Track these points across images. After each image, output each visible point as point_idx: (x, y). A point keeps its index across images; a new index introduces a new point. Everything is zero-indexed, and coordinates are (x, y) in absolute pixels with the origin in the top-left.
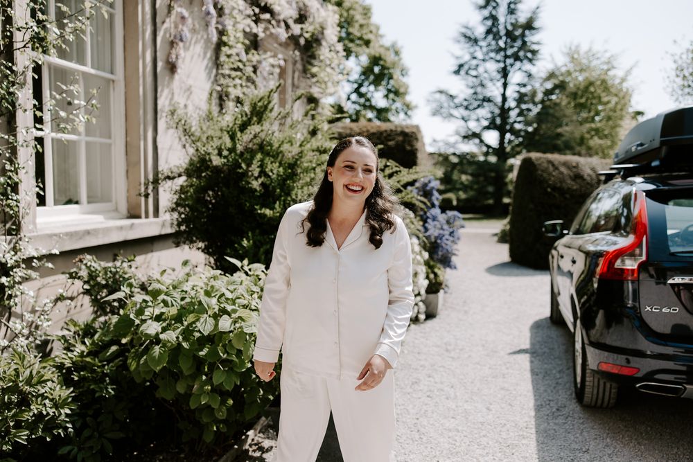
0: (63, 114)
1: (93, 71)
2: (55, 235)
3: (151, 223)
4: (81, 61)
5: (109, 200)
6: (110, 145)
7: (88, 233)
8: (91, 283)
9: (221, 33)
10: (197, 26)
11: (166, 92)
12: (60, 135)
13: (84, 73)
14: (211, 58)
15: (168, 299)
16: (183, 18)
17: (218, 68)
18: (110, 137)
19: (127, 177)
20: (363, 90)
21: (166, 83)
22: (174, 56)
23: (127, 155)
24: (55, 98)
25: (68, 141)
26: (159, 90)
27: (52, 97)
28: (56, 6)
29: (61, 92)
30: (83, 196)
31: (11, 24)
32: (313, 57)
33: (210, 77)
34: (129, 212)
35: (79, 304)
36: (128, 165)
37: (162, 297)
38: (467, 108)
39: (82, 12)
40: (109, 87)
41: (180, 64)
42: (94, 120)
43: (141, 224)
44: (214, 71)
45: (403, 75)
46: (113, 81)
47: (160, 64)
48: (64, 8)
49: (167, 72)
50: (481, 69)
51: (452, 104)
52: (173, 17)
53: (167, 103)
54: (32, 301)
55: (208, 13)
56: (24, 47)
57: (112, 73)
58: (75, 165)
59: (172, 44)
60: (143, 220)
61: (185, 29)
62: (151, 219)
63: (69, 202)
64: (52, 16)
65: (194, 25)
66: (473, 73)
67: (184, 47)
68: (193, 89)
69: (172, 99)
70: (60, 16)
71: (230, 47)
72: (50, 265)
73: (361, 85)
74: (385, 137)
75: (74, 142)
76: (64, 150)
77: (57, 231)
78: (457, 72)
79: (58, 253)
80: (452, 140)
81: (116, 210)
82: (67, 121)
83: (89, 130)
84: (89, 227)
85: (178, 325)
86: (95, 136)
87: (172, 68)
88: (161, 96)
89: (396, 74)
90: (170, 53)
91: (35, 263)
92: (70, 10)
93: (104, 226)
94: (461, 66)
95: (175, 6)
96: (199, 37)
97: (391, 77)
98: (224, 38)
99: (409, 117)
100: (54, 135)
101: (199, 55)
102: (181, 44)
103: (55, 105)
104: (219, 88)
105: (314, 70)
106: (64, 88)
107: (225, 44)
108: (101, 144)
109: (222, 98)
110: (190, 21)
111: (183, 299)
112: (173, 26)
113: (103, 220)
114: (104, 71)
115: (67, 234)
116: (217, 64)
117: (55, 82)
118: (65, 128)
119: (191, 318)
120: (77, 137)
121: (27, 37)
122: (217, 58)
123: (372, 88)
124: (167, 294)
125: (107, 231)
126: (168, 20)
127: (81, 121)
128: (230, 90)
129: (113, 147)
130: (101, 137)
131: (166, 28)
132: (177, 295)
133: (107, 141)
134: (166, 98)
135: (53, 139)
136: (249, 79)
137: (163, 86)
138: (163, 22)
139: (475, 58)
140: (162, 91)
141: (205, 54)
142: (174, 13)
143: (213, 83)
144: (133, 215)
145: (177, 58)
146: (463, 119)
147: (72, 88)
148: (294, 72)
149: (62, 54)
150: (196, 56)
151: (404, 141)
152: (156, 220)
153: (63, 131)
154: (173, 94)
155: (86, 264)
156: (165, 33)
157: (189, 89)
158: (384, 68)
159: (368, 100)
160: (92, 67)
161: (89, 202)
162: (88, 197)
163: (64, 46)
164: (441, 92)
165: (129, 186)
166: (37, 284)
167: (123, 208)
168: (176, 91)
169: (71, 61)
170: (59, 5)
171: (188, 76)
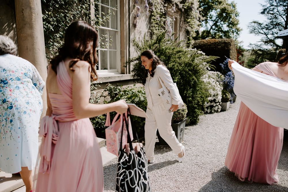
0: (103, 43)
1: (111, 29)
2: (101, 78)
3: (128, 76)
4: (108, 27)
5: (116, 69)
6: (116, 51)
7: (110, 77)
8: (110, 91)
9: (152, 12)
10: (143, 11)
11: (133, 34)
12: (102, 49)
13: (109, 30)
14: (148, 21)
15: (128, 93)
16: (138, 9)
17: (150, 24)
18: (116, 49)
19: (121, 61)
20: (218, 24)
21: (133, 31)
22: (135, 22)
23: (121, 54)
24: (101, 39)
25: (104, 51)
26: (131, 33)
27: (100, 38)
28: (101, 13)
29: (102, 37)
30: (109, 67)
31: (90, 19)
32: (188, 15)
33: (148, 27)
34: (121, 72)
35: (107, 98)
36: (121, 58)
37: (127, 92)
38: (267, 29)
39: (108, 14)
40: (116, 34)
41: (137, 24)
42: (111, 45)
43: (125, 76)
44: (149, 25)
45: (236, 16)
46: (117, 32)
47: (131, 25)
48: (104, 13)
49: (133, 27)
50: (275, 10)
51: (260, 27)
52: (135, 9)
53: (133, 37)
54: (95, 95)
55: (146, 7)
56: (94, 25)
57: (117, 29)
58: (106, 58)
59: (135, 18)
60: (125, 75)
61: (139, 12)
62: (128, 74)
63: (105, 69)
64: (100, 16)
65: (142, 11)
66: (272, 12)
67: (139, 19)
68: (142, 32)
69: (135, 36)
70: (102, 15)
71: (155, 16)
72: (100, 86)
73: (217, 22)
74: (217, 45)
75: (106, 51)
76: (104, 54)
77: (101, 77)
78: (263, 13)
79: (102, 83)
80: (259, 44)
81: (118, 71)
82: (104, 45)
83: (110, 48)
84: (110, 76)
85: (130, 99)
86: (112, 49)
87: (135, 26)
88: (131, 35)
89: (233, 16)
90: (134, 21)
91: (96, 85)
92: (105, 13)
93: (114, 76)
94: (265, 10)
95: (136, 5)
96: (144, 14)
97: (231, 18)
98: (153, 14)
99: (238, 34)
100: (101, 49)
101: (144, 20)
102: (138, 18)
103: (101, 41)
104: (150, 31)
105: (189, 20)
106: (104, 36)
107: (153, 16)
108: (113, 51)
109: (152, 34)
110: (140, 10)
111: (132, 94)
112: (135, 12)
113: (114, 74)
114: (114, 29)
115: (104, 78)
116: (150, 22)
117: (101, 34)
118: (104, 47)
119: (134, 98)
120: (107, 49)
121: (94, 22)
122: (150, 21)
123: (222, 23)
124: (128, 92)
125: (115, 77)
126: (133, 10)
127: (108, 45)
128: (155, 31)
129: (117, 52)
130: (113, 49)
131: (133, 13)
132: (131, 92)
133: (116, 50)
134: (133, 36)
135: (100, 50)
136: (162, 27)
137: (132, 32)
138: (132, 11)
139: (273, 5)
140: (132, 33)
141: (146, 20)
142: (135, 8)
143: (148, 29)
144: (123, 73)
145: (136, 22)
146: (265, 34)
147: (105, 36)
148: (180, 22)
149: (103, 25)
150: (143, 21)
151: (224, 46)
152: (129, 75)
153: (103, 48)
154: (135, 34)
155: (109, 86)
156: (133, 15)
157: (140, 32)
158: (227, 14)
159: (220, 28)
160: (111, 28)
161: (110, 69)
162: (110, 68)
163: (103, 23)
164: (255, 22)
165: (121, 64)
166: (97, 91)
167: (120, 71)
168: (136, 33)
169: (105, 27)
170: (102, 12)
171: (140, 28)
